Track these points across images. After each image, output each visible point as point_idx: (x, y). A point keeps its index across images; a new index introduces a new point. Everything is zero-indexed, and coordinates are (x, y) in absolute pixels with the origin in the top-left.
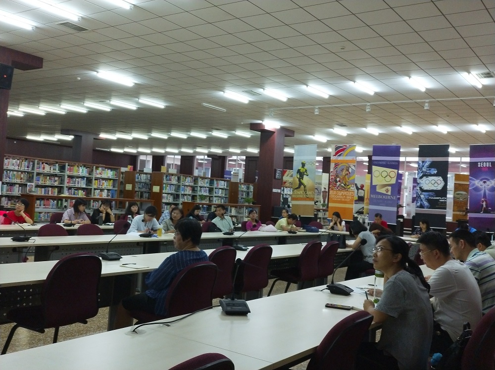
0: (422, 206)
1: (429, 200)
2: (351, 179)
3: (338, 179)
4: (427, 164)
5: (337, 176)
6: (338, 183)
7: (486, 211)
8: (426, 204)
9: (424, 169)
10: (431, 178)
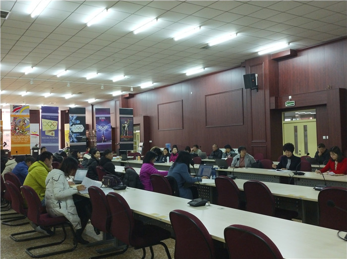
0: (73, 142)
1: (76, 138)
2: (27, 127)
3: (17, 128)
4: (74, 118)
5: (16, 126)
6: (17, 131)
7: (104, 141)
8: (75, 140)
9: (73, 121)
10: (77, 126)
